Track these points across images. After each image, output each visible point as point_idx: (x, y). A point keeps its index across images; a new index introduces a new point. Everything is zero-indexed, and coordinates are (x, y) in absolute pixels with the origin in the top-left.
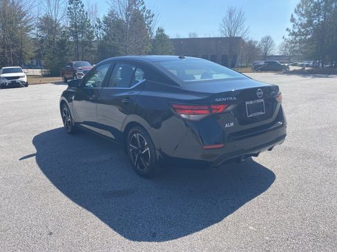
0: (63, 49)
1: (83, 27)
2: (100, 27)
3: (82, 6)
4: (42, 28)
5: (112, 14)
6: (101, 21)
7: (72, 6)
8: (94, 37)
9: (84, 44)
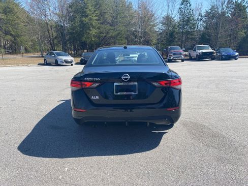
0: (172, 37)
1: (188, 21)
2: (201, 19)
3: (190, 5)
4: (163, 24)
5: (213, 8)
6: (203, 14)
7: (182, 6)
8: (195, 28)
9: (188, 33)
